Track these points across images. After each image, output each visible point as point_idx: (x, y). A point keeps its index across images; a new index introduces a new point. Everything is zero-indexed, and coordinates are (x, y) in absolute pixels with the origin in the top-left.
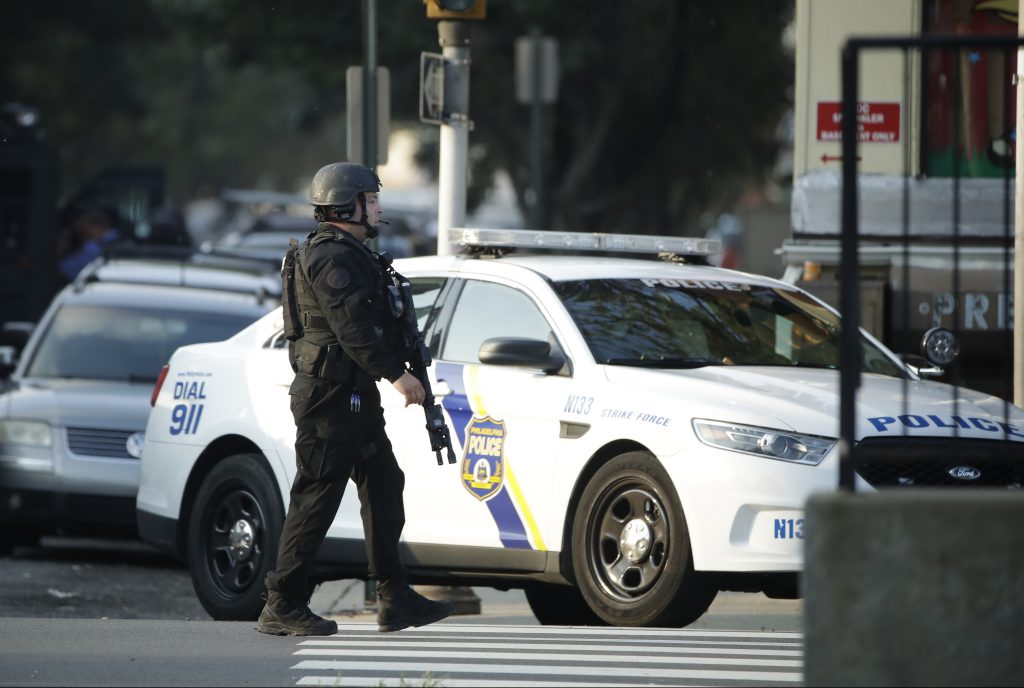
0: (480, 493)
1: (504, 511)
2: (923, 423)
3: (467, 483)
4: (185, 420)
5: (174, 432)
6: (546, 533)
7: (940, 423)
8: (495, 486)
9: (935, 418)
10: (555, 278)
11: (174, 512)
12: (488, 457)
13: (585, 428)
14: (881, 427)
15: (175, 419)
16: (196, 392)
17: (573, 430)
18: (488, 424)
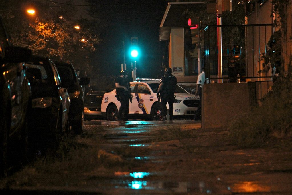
0: (140, 108)
1: (143, 110)
2: (191, 98)
3: (139, 107)
4: (106, 101)
5: (105, 102)
6: (149, 112)
7: (193, 98)
8: (142, 107)
9: (192, 98)
10: (149, 83)
11: (105, 112)
12: (142, 104)
13: (152, 100)
14: (186, 99)
15: (105, 101)
16: (107, 98)
17: (151, 100)
18: (141, 100)
